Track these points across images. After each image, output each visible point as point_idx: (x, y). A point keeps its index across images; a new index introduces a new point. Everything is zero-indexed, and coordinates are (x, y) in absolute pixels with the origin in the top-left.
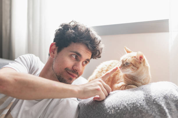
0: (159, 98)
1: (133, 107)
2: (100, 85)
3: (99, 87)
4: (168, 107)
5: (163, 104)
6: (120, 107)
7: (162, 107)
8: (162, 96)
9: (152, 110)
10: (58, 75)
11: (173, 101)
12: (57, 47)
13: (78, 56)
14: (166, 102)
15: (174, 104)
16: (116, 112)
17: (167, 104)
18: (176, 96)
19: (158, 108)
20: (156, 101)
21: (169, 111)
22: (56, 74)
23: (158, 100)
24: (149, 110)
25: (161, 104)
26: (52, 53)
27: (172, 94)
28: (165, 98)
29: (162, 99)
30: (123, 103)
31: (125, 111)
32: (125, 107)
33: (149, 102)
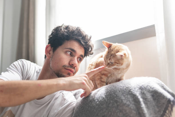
0: (135, 88)
1: (110, 97)
2: (85, 80)
3: (84, 82)
4: (143, 97)
5: (138, 94)
6: (99, 99)
7: (136, 97)
8: (138, 87)
9: (127, 100)
10: (56, 72)
11: (149, 91)
12: (52, 48)
13: (72, 53)
14: (141, 93)
15: (150, 94)
16: (96, 104)
17: (143, 94)
18: (152, 87)
19: (133, 98)
20: (131, 92)
21: (144, 100)
22: (55, 71)
23: (134, 90)
24: (124, 100)
25: (136, 94)
26: (48, 54)
27: (149, 85)
28: (141, 88)
29: (138, 90)
30: (102, 96)
31: (103, 102)
32: (103, 98)
33: (125, 93)
